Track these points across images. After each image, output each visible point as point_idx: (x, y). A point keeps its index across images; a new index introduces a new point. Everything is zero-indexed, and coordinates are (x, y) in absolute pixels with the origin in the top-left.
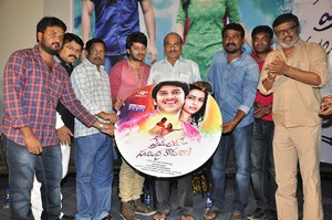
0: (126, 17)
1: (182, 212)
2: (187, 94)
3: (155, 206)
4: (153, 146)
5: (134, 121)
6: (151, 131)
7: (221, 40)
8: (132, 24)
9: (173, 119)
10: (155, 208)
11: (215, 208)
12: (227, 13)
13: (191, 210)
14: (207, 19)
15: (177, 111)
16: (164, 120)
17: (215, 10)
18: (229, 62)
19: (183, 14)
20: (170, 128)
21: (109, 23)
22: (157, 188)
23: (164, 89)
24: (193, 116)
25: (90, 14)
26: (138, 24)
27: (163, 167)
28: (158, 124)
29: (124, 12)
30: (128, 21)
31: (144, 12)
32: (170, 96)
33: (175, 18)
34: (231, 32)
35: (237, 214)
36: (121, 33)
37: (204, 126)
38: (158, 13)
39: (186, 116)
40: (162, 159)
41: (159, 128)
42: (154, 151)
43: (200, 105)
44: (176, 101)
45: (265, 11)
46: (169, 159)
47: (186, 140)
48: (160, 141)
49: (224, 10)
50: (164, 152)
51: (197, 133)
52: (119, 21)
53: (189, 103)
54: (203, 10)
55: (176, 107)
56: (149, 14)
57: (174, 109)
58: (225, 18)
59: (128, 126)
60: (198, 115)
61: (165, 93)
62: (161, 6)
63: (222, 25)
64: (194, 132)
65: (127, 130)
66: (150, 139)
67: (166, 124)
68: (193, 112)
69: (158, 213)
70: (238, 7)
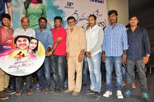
1: (28, 91)
2: (30, 41)
4: (16, 63)
5: (6, 53)
6: (15, 57)
12: (43, 14)
14: (35, 14)
15: (26, 48)
16: (21, 52)
17: (38, 11)
18: (41, 32)
19: (25, 11)
20: (23, 56)
23: (19, 39)
24: (33, 50)
27: (22, 72)
28: (18, 54)
32: (22, 43)
33: (22, 12)
34: (43, 21)
37: (38, 54)
38: (14, 9)
39: (30, 51)
40: (21, 68)
41: (18, 56)
42: (17, 65)
44: (25, 45)
46: (24, 68)
47: (31, 59)
48: (19, 61)
49: (42, 12)
50: (21, 65)
51: (35, 56)
53: (31, 45)
54: (33, 11)
55: (25, 47)
58: (42, 15)
59: (3, 55)
60: (35, 50)
61: (20, 41)
62: (15, 6)
64: (34, 56)
65: (3, 57)
66: (15, 61)
67: (22, 54)
68: (33, 49)
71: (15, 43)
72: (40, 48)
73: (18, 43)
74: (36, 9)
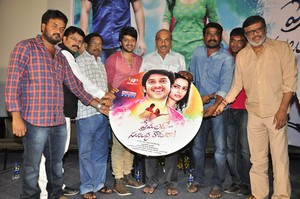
0: (119, 15)
1: (168, 186)
2: (172, 82)
3: (144, 180)
4: (143, 128)
5: (127, 106)
6: (141, 116)
7: (201, 37)
8: (124, 22)
9: (160, 105)
10: (144, 182)
11: (196, 183)
12: (207, 15)
13: (176, 184)
14: (189, 19)
15: (164, 98)
16: (153, 105)
17: (197, 11)
18: (208, 55)
19: (169, 14)
20: (158, 113)
21: (105, 21)
22: (146, 164)
23: (152, 77)
24: (177, 102)
25: (88, 12)
26: (129, 21)
27: (152, 147)
28: (147, 109)
29: (118, 11)
30: (121, 19)
31: (135, 12)
32: (158, 85)
33: (162, 17)
35: (216, 188)
36: (115, 29)
37: (187, 112)
38: (147, 12)
39: (172, 103)
40: (151, 140)
42: (144, 133)
43: (184, 93)
44: (163, 89)
45: (239, 13)
46: (157, 140)
47: (171, 124)
48: (149, 124)
49: (204, 12)
50: (152, 134)
51: (181, 117)
52: (113, 18)
53: (175, 91)
54: (186, 12)
55: (163, 94)
56: (139, 14)
57: (162, 96)
58: (205, 19)
59: (121, 111)
60: (182, 102)
61: (153, 82)
63: (202, 25)
64: (179, 117)
65: (120, 114)
66: (140, 123)
67: (154, 109)
68: (178, 99)
69: (147, 186)
70: (216, 10)
71: (144, 84)
72: (193, 100)
73: (148, 85)
74: (192, 7)
